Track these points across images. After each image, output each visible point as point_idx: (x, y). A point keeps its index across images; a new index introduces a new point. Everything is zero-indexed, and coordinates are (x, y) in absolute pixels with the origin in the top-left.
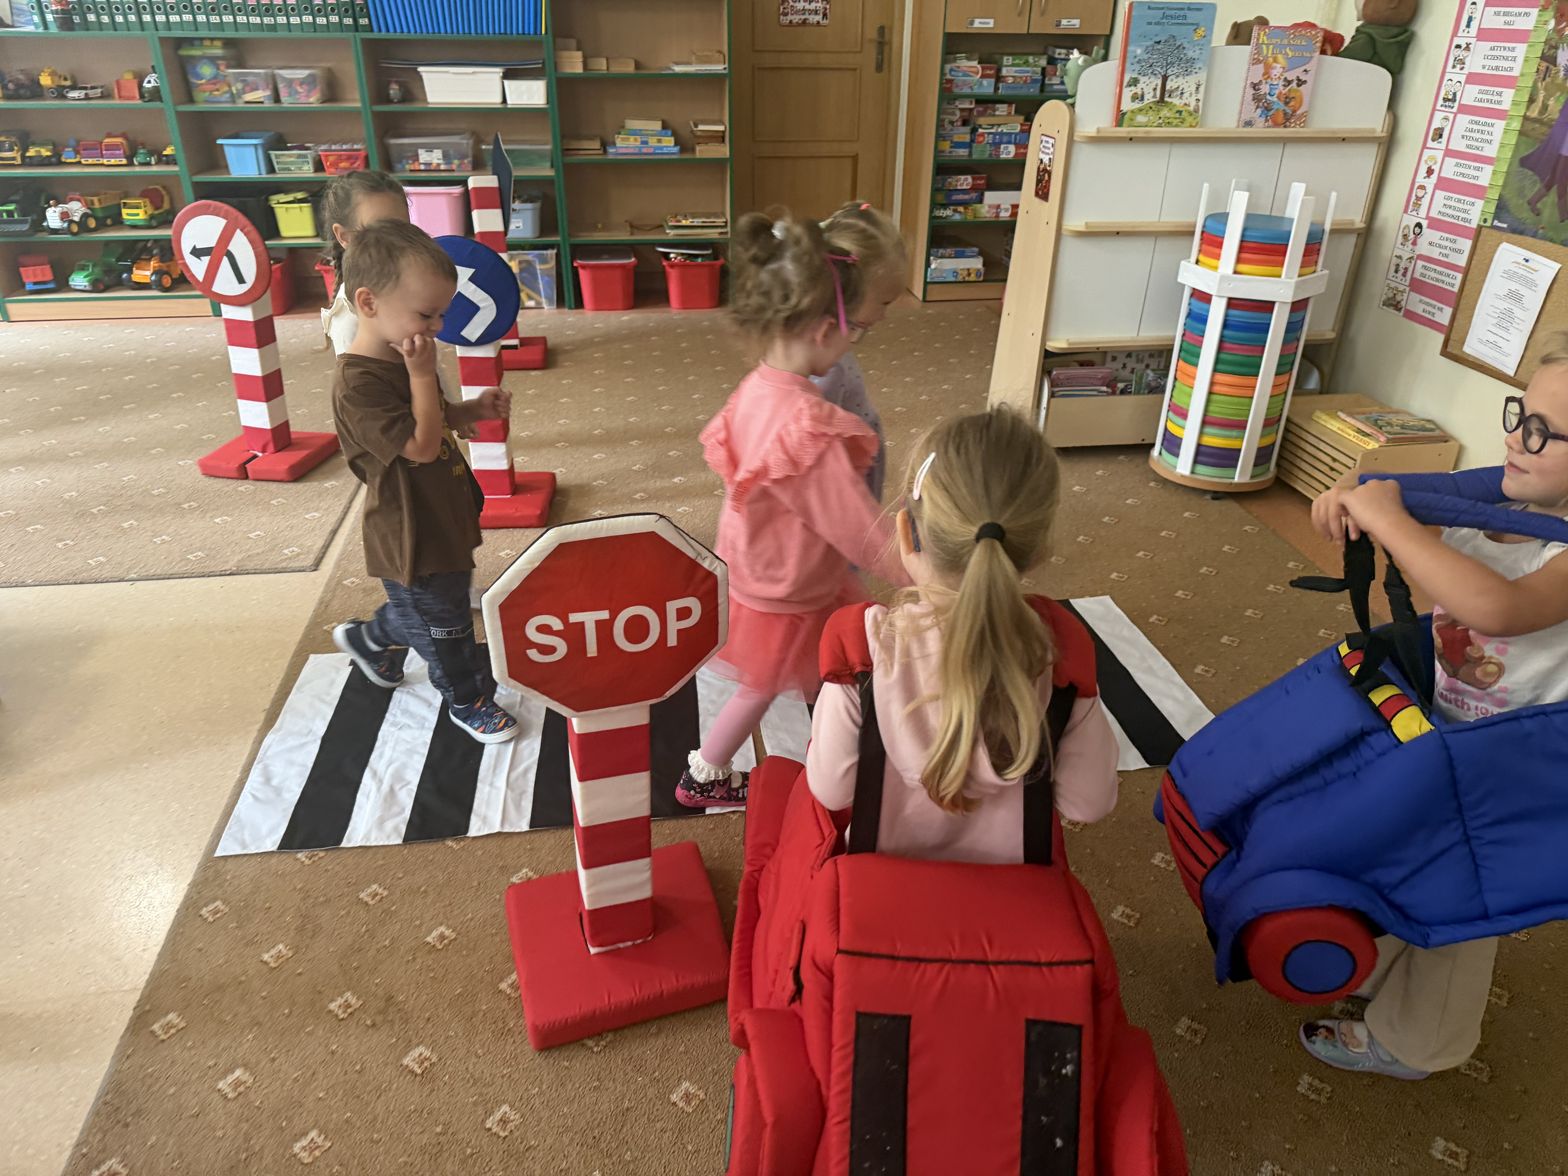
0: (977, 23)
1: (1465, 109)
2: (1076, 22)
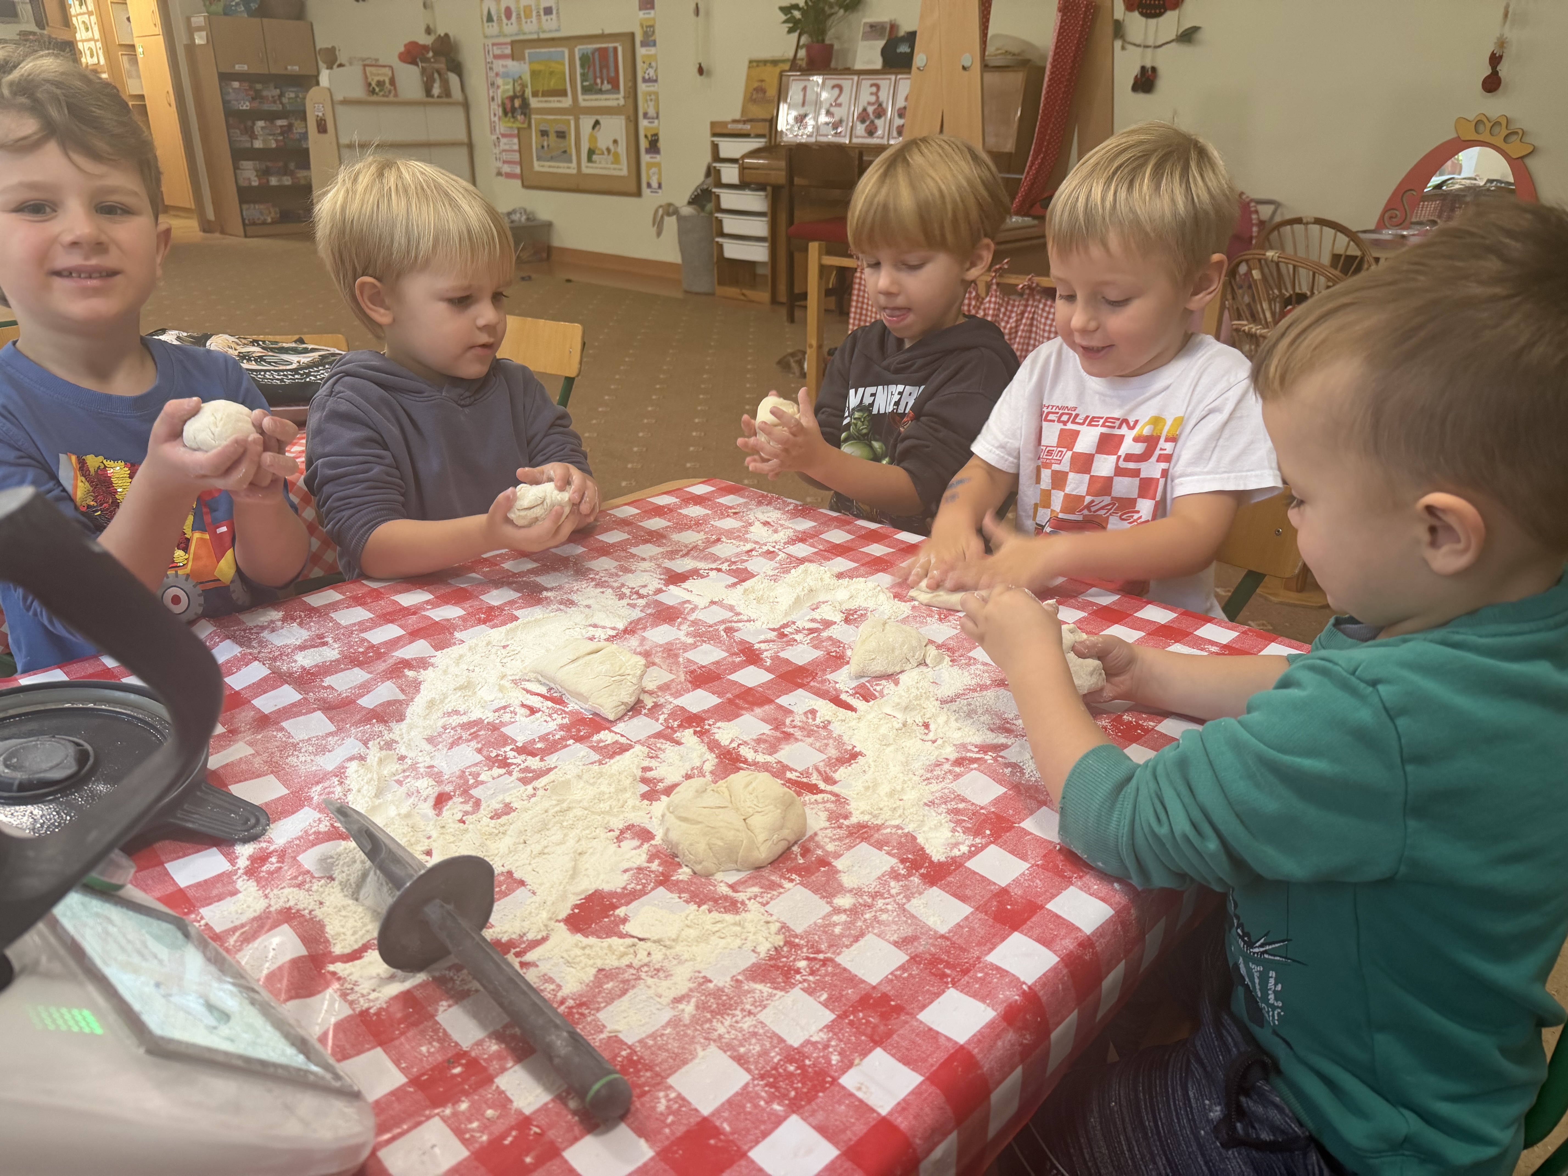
0: (238, 67)
2: (295, 68)
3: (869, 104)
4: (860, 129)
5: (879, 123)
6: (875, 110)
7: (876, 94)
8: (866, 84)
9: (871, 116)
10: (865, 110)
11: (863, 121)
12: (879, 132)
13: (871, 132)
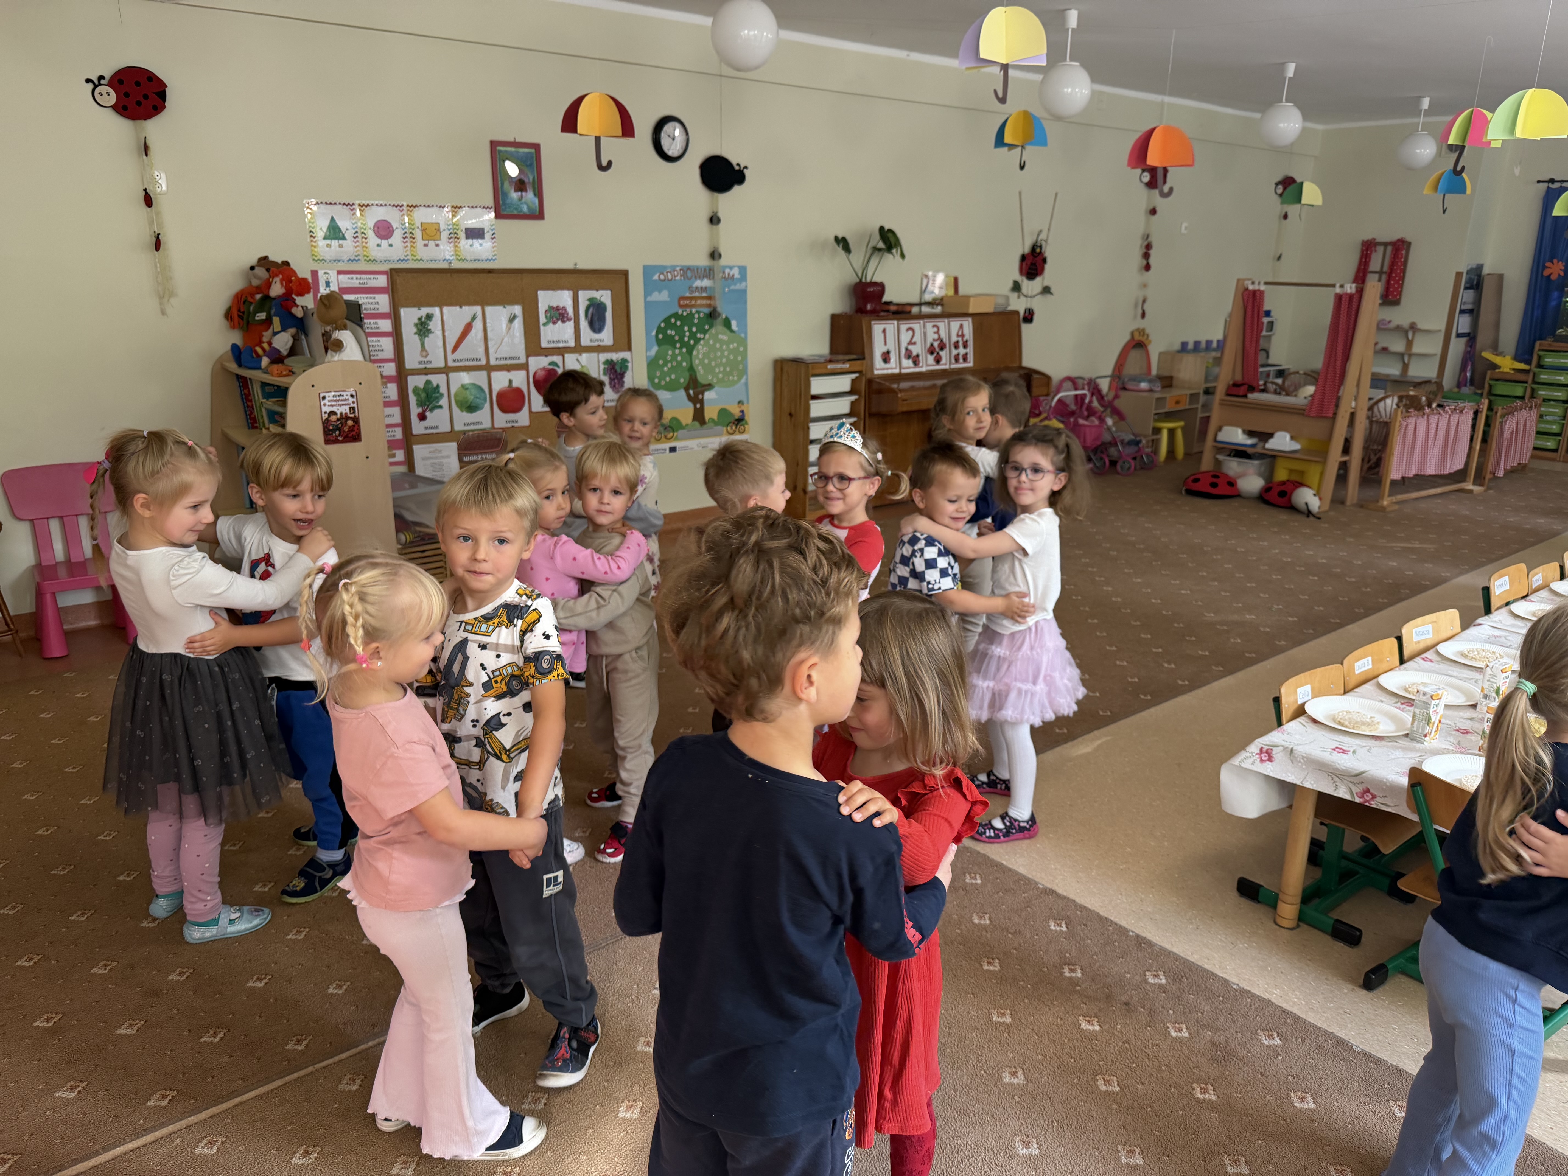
3: (934, 340)
4: (931, 359)
5: (943, 354)
6: (939, 345)
7: (937, 332)
8: (929, 325)
9: (937, 349)
10: (932, 345)
11: (932, 353)
12: (943, 361)
13: (938, 361)
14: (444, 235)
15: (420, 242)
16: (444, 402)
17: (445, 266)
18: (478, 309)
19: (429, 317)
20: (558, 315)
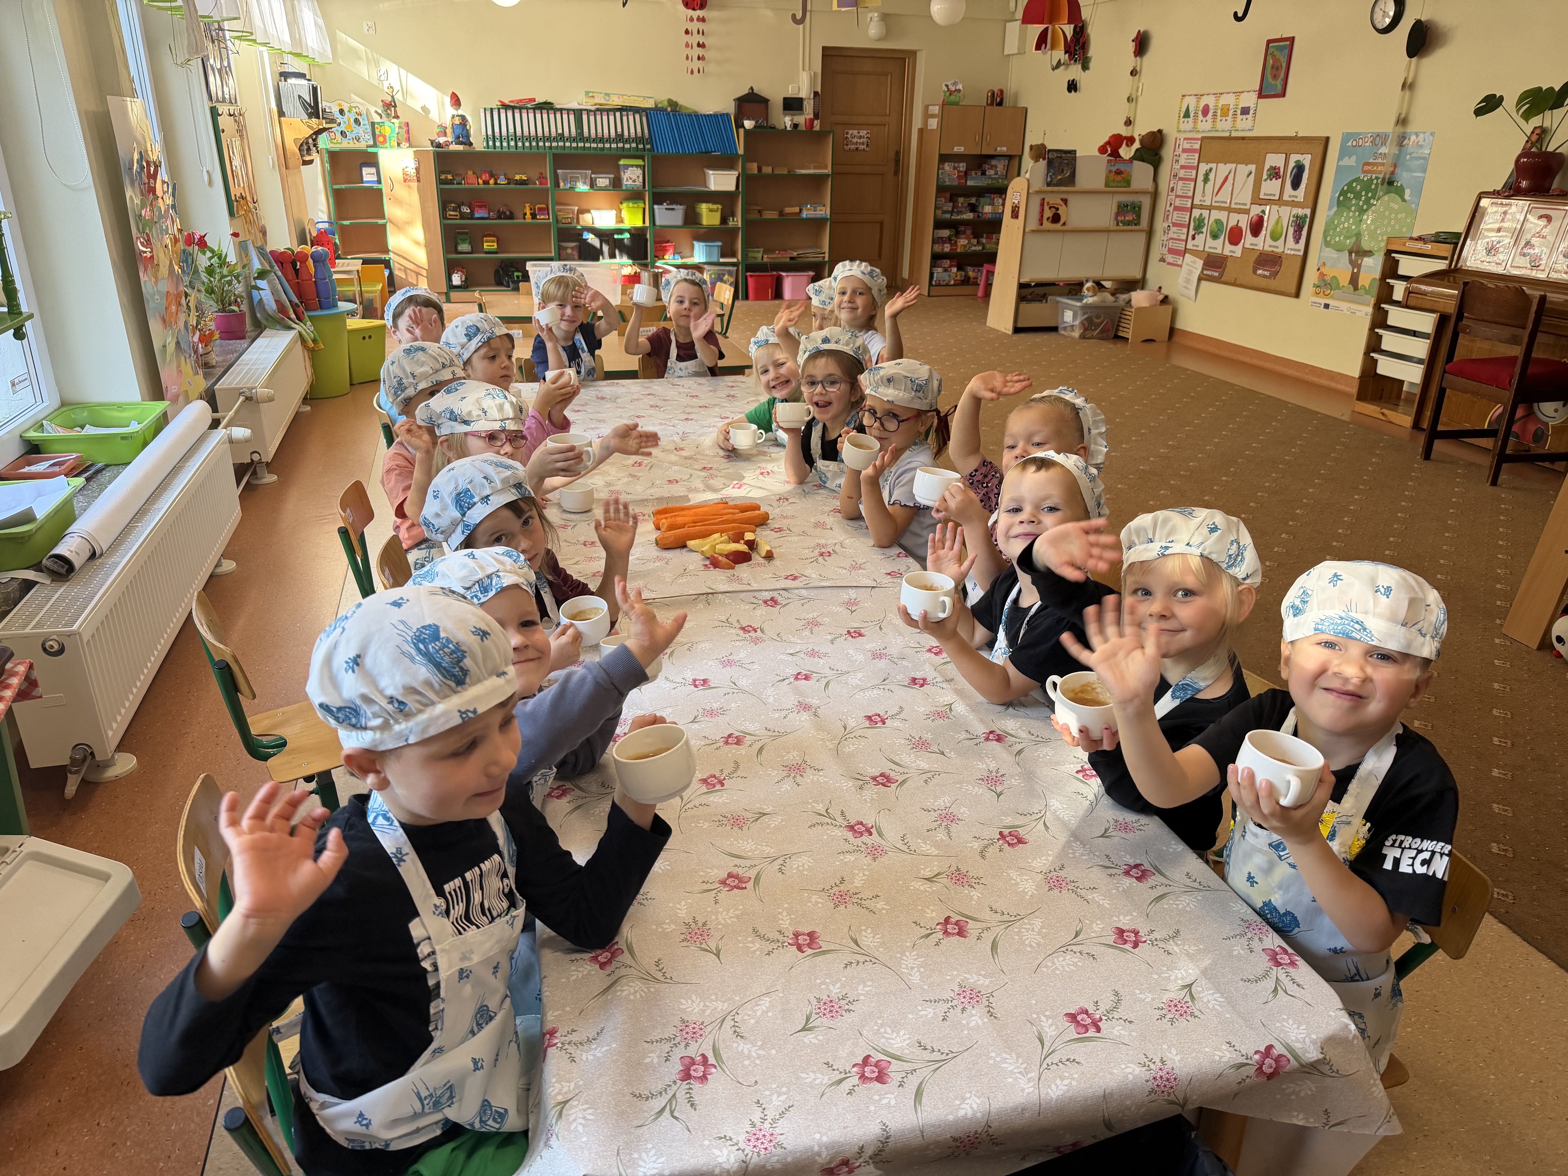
0: (956, 149)
1: (1181, 179)
2: (1005, 149)
14: (1231, 112)
15: (1219, 118)
16: (1204, 230)
17: (1227, 134)
18: (1234, 166)
19: (1211, 170)
20: (1275, 173)
